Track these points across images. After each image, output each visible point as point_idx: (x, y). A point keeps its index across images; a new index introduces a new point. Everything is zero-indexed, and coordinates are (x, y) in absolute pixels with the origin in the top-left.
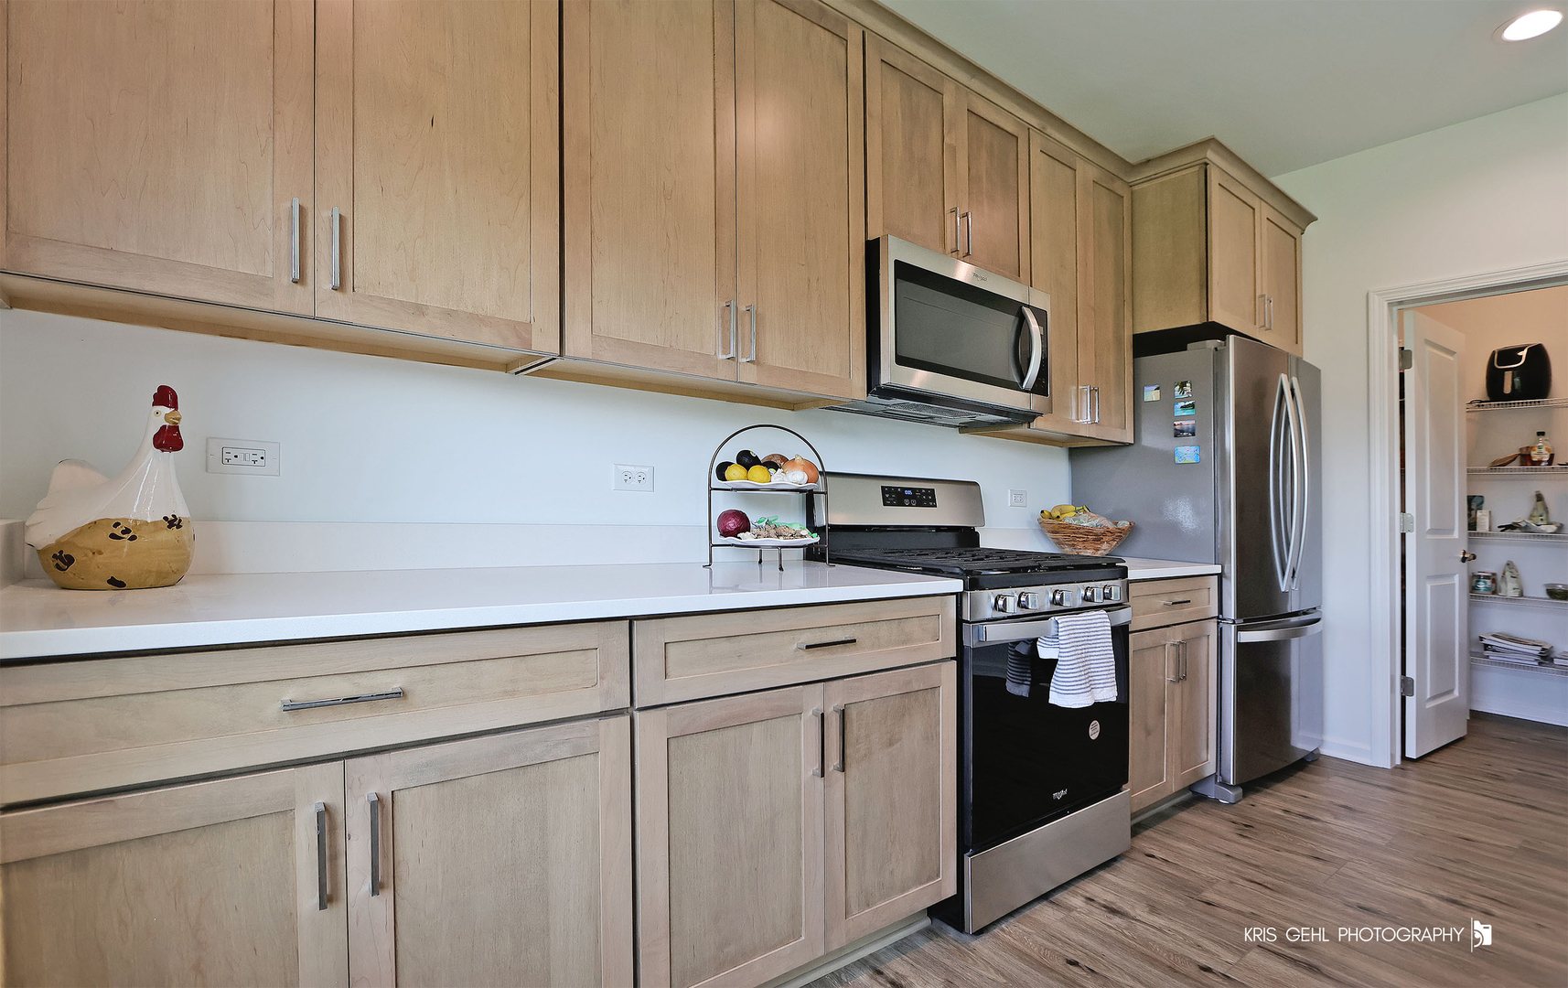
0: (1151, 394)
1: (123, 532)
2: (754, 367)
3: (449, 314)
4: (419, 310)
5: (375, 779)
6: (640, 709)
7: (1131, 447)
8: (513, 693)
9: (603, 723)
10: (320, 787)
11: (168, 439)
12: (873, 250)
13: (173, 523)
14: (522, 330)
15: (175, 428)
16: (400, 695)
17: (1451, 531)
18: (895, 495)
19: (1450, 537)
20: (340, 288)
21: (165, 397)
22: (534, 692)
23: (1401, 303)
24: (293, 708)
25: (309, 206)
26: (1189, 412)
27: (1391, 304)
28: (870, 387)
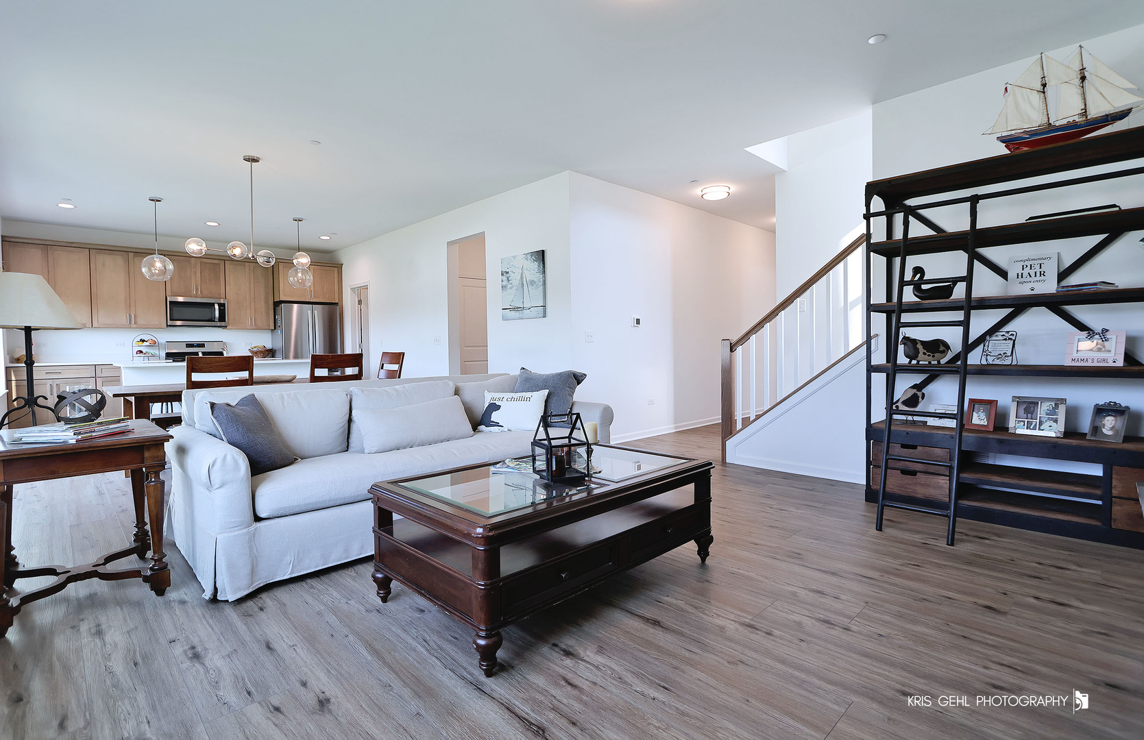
0: (277, 317)
2: (135, 324)
8: (76, 374)
12: (166, 298)
14: (85, 325)
16: (60, 372)
18: (189, 345)
22: (79, 374)
26: (280, 322)
28: (167, 325)
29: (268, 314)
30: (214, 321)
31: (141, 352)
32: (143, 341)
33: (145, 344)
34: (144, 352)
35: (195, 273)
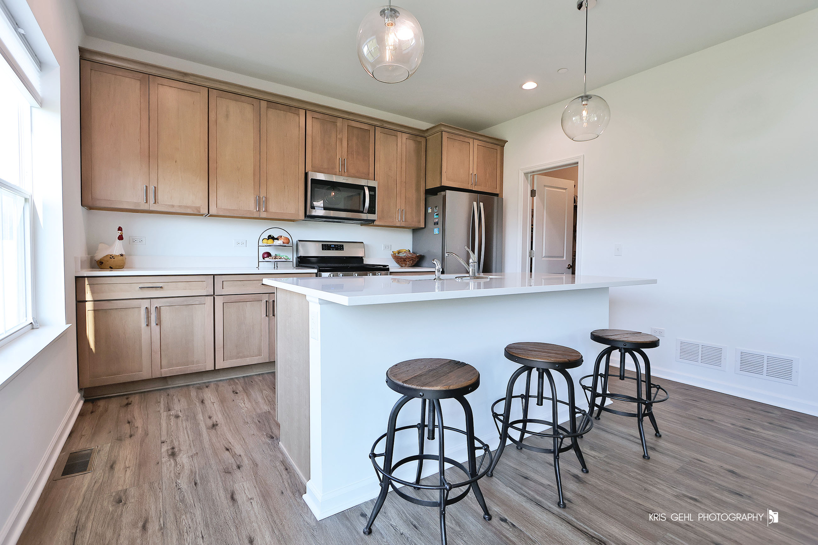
0: (430, 211)
1: (112, 257)
2: (265, 213)
3: (180, 206)
4: (173, 206)
5: (157, 303)
6: (216, 295)
7: (425, 229)
8: (186, 289)
9: (206, 297)
10: (146, 304)
11: (121, 238)
12: (306, 174)
13: (122, 255)
14: (198, 209)
15: (122, 235)
16: (161, 287)
17: (563, 257)
18: (326, 246)
19: (563, 259)
20: (155, 203)
21: (120, 229)
22: (190, 289)
23: (533, 172)
24: (141, 288)
25: (148, 186)
26: (437, 216)
27: (526, 174)
28: (306, 215)
29: (418, 205)
30: (362, 212)
31: (269, 255)
32: (273, 238)
33: (277, 242)
34: (273, 254)
35: (341, 140)
